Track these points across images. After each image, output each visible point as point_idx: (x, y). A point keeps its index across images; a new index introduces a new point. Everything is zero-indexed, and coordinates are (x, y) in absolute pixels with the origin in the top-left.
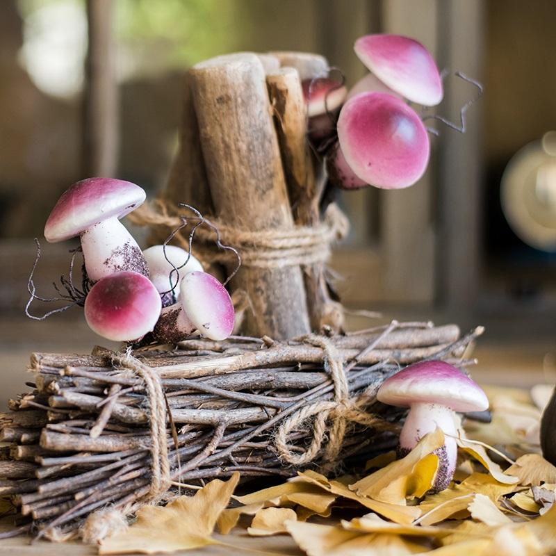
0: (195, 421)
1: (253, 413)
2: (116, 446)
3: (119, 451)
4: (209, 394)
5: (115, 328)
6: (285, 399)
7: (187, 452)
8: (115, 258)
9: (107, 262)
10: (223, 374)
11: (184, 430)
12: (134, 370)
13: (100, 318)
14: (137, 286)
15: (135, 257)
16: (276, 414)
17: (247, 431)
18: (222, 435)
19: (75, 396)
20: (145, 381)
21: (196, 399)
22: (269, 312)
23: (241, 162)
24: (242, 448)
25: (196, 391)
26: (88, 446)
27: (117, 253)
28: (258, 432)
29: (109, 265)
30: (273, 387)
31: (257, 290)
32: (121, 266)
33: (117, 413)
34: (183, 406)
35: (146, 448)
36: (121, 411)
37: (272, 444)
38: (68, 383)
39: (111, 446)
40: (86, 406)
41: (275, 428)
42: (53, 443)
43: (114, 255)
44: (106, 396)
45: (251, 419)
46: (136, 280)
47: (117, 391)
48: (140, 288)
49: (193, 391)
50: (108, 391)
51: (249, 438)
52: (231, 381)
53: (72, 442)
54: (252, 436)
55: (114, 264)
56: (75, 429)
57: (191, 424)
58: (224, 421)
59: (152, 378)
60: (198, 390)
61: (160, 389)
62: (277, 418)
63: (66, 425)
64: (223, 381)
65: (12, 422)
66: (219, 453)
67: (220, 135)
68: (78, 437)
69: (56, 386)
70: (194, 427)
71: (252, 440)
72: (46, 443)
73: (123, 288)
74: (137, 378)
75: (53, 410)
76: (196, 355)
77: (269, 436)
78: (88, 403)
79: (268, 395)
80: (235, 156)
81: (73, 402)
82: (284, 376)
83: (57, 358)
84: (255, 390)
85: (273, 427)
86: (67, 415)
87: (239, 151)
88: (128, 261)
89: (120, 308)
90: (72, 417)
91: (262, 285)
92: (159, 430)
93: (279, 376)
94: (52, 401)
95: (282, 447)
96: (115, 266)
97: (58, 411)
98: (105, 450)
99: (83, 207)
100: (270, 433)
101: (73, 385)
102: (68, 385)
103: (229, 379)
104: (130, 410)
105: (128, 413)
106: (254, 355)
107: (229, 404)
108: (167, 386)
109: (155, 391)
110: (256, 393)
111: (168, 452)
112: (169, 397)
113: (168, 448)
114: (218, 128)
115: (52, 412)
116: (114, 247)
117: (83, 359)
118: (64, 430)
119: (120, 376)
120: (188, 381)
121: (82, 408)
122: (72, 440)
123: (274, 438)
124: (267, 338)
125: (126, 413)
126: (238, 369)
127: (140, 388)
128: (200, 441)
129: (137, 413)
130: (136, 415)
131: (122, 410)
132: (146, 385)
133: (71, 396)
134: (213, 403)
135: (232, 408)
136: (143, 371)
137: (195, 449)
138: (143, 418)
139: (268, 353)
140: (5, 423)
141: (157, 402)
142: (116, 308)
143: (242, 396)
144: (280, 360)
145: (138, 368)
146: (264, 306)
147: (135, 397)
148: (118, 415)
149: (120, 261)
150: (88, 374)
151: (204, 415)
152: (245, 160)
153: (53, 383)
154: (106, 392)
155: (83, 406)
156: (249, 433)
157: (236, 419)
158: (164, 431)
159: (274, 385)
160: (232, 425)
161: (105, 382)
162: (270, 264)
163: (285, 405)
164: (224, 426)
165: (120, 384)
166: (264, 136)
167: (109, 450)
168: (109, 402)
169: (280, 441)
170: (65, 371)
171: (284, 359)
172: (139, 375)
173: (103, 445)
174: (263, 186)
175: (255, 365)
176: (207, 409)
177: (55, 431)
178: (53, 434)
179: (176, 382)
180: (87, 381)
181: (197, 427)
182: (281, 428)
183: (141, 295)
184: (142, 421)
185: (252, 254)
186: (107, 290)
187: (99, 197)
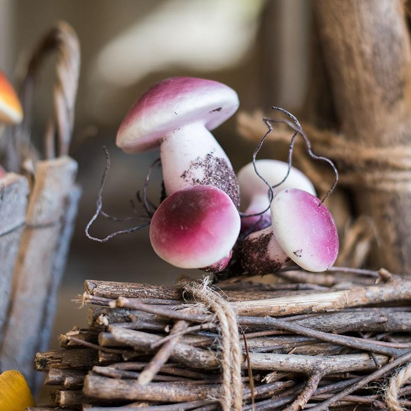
0: (282, 369)
1: (359, 361)
2: (180, 396)
3: (184, 402)
4: (301, 335)
5: (180, 252)
6: (400, 345)
7: (271, 406)
8: (194, 170)
9: (184, 175)
10: (323, 312)
11: (269, 378)
12: (207, 304)
13: (163, 240)
14: (210, 202)
15: (218, 169)
16: (388, 363)
17: (349, 382)
18: (315, 387)
19: (126, 333)
20: (217, 317)
21: (286, 342)
22: (399, 243)
23: (365, 68)
24: (343, 403)
25: (285, 333)
26: (142, 395)
27: (197, 164)
28: (363, 383)
29: (186, 179)
30: (387, 330)
31: (385, 217)
32: (201, 179)
33: (181, 355)
34: (269, 349)
35: (215, 399)
36: (186, 354)
37: (381, 399)
38: (125, 317)
39: (174, 395)
40: (140, 346)
41: (385, 380)
42: (96, 389)
43: (193, 167)
44: (167, 334)
45: (355, 367)
46: (211, 195)
47: (180, 329)
48: (214, 204)
49: (282, 332)
50: (170, 328)
51: (351, 390)
52: (333, 321)
53: (121, 389)
54: (356, 388)
55: (193, 177)
56: (127, 374)
57: (278, 372)
58: (320, 370)
59: (227, 315)
60: (287, 330)
61: (236, 328)
62: (387, 368)
63: (117, 369)
64: (322, 321)
65: (60, 362)
66: (312, 407)
67: (340, 36)
68: (129, 384)
69: (104, 320)
70: (283, 376)
71: (354, 394)
72: (88, 390)
73: (192, 205)
74: (209, 314)
75: (103, 349)
76: (297, 289)
77: (377, 389)
78: (143, 343)
79: (381, 340)
80: (358, 61)
81: (123, 341)
82: (400, 317)
83: (116, 287)
84: (365, 333)
85: (383, 379)
86: (120, 355)
87: (362, 54)
88: (210, 175)
89: (186, 228)
90: (126, 359)
91: (390, 211)
92: (232, 378)
93: (395, 317)
94: (102, 338)
95: (394, 403)
96: (194, 180)
97: (110, 350)
98: (165, 399)
99: (155, 108)
100: (378, 385)
101: (128, 320)
102: (123, 320)
103: (331, 319)
104: (198, 352)
105: (195, 356)
106: (365, 291)
107: (330, 348)
108: (247, 324)
109: (230, 330)
110: (366, 336)
111: (243, 406)
112: (249, 338)
113: (243, 400)
114: (338, 29)
115: (103, 351)
116: (193, 158)
117: (150, 290)
118: (113, 374)
119: (187, 311)
120: (274, 319)
121: (136, 348)
122: (121, 386)
123: (383, 392)
124: (384, 271)
125: (192, 356)
126: (343, 306)
127: (211, 325)
128: (291, 392)
129: (207, 357)
130: (205, 357)
131: (188, 352)
132: (218, 323)
133: (121, 333)
134: (309, 347)
135: (334, 353)
136: (217, 305)
137: (282, 402)
138: (214, 363)
139: (382, 289)
140: (53, 362)
141: (231, 343)
142: (182, 228)
143: (344, 340)
144: (397, 298)
145: (212, 302)
146: (393, 236)
147: (209, 337)
148: (182, 357)
149: (199, 174)
150: (145, 307)
151: (294, 361)
152: (370, 66)
153: (101, 317)
154: (167, 329)
155: (136, 345)
156: (352, 384)
157: (336, 368)
158: (239, 379)
159: (388, 327)
160: (330, 374)
161: (167, 317)
162: (399, 187)
163: (399, 352)
164: (319, 375)
165: (187, 321)
166: (393, 37)
167: (171, 400)
168: (168, 342)
169: (390, 396)
170: (117, 302)
171: (402, 297)
172: (212, 311)
173: (162, 394)
174: (391, 95)
175: (365, 303)
176: (302, 354)
177: (102, 375)
178: (97, 378)
179: (259, 320)
180: (147, 317)
181: (287, 375)
182: (393, 380)
183: (213, 214)
184: (214, 366)
185: (377, 175)
186: (174, 206)
187: (174, 98)
